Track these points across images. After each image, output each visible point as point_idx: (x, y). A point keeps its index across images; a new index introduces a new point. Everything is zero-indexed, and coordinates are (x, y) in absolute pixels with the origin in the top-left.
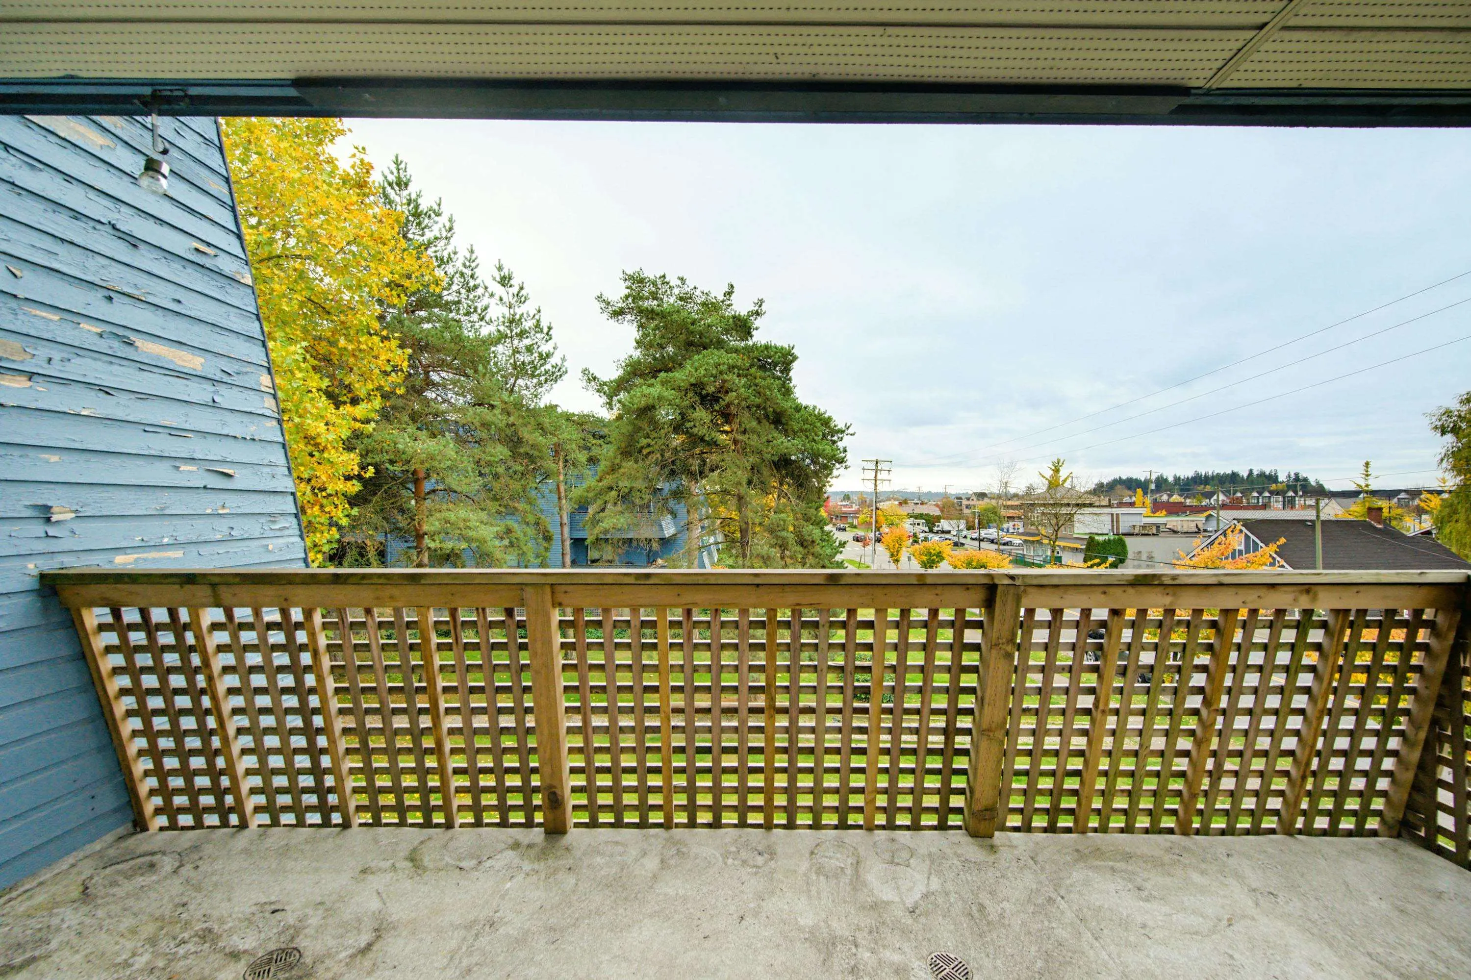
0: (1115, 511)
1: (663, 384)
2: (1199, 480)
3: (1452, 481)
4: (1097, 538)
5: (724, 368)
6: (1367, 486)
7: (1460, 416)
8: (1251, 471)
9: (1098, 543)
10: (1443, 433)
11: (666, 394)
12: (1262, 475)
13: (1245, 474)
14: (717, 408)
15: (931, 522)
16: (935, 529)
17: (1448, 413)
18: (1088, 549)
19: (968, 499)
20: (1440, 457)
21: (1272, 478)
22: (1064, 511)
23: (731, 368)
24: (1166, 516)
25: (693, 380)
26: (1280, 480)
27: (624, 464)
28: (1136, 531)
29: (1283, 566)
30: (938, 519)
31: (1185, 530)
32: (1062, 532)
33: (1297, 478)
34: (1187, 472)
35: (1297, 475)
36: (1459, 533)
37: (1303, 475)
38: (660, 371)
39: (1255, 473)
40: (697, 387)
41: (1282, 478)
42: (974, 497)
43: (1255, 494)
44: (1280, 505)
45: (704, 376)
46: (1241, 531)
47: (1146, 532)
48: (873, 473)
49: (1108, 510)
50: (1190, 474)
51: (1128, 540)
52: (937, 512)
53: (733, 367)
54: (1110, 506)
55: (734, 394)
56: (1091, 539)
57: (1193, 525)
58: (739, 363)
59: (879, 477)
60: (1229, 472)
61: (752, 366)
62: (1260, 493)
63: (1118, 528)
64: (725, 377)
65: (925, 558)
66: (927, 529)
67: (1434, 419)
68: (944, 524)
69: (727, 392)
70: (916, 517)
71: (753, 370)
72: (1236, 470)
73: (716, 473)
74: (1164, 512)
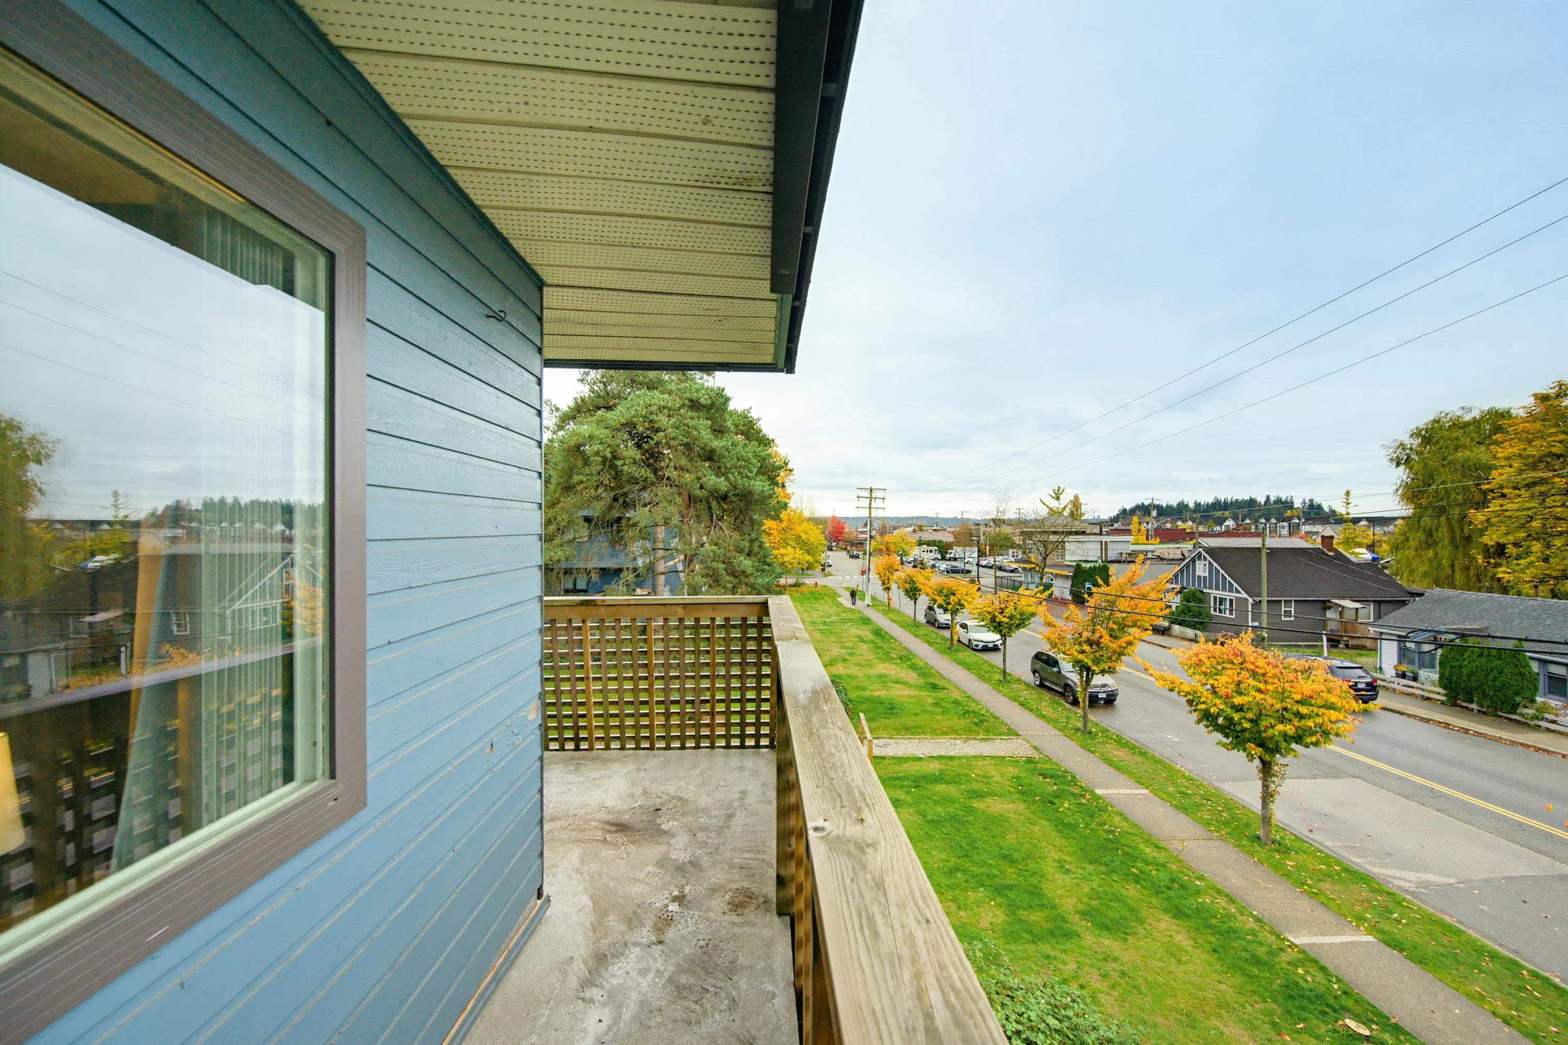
0: (1104, 539)
1: (599, 422)
2: (1218, 506)
3: (1406, 510)
4: (1083, 565)
5: (654, 408)
6: (1348, 514)
7: (1411, 449)
8: (1268, 497)
9: (1084, 571)
10: (1398, 465)
11: (597, 433)
12: (1279, 501)
13: (1262, 500)
14: (646, 446)
15: (943, 549)
16: (948, 556)
17: (1402, 446)
18: (1075, 576)
19: (986, 525)
20: (1395, 487)
21: (1289, 505)
22: (1053, 538)
23: (661, 409)
24: (1160, 543)
25: (623, 421)
26: (1295, 506)
27: (562, 499)
28: (1123, 559)
29: (1238, 592)
30: (949, 546)
31: (1171, 556)
32: (1053, 559)
33: (1311, 506)
34: (1207, 498)
35: (1311, 500)
36: (1407, 559)
37: (1317, 500)
38: (599, 408)
39: (1272, 499)
40: (629, 426)
41: (1297, 504)
42: (991, 523)
43: (1263, 521)
44: (1285, 532)
45: (634, 416)
46: (1205, 559)
47: (1129, 559)
48: (868, 501)
49: (1099, 538)
50: (1210, 500)
51: (1113, 568)
52: (949, 538)
53: (664, 408)
54: (1101, 534)
55: (662, 434)
56: (1078, 566)
57: (1179, 552)
58: (669, 404)
59: (873, 505)
60: (1247, 498)
61: (683, 406)
62: (1268, 520)
63: (1106, 555)
64: (655, 417)
65: (908, 586)
66: (939, 556)
67: (1391, 450)
68: (957, 551)
69: (657, 431)
70: (929, 544)
71: (682, 411)
72: (1253, 497)
73: (647, 509)
74: (1158, 540)
